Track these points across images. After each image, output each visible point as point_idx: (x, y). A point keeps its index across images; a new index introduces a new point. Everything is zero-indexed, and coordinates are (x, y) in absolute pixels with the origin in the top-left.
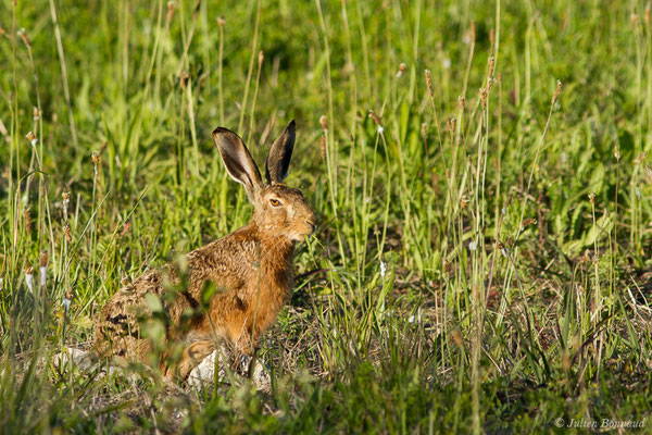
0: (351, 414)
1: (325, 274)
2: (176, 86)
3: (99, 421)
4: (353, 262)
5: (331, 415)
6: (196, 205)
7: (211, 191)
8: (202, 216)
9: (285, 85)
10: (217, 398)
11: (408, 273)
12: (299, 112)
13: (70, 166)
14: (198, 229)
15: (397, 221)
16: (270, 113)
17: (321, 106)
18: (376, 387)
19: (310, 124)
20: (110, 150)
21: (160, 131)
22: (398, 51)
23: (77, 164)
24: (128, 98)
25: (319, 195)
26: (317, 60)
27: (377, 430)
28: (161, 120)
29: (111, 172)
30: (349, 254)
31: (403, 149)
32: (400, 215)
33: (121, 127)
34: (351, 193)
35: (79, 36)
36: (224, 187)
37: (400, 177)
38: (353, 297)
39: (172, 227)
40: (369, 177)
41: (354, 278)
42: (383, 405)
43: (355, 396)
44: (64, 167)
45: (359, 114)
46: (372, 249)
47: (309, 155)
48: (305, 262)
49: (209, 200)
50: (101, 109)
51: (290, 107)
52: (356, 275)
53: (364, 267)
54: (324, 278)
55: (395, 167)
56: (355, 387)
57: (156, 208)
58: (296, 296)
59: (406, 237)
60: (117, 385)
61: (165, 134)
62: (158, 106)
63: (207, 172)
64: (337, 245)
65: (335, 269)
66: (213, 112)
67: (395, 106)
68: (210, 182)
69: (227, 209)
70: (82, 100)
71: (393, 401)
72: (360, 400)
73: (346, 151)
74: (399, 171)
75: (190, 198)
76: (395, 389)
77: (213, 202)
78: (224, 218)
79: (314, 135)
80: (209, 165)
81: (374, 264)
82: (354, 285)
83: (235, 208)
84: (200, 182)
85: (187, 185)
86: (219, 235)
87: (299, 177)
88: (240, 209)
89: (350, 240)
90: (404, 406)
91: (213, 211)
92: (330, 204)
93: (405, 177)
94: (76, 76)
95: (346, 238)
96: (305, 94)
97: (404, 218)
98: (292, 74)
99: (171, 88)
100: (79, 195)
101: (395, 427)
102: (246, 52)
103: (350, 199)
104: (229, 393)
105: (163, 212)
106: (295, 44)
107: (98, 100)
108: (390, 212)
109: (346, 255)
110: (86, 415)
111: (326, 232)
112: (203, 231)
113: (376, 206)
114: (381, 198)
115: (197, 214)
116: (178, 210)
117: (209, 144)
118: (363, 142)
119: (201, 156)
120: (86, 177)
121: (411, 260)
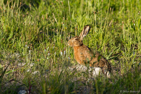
0: (127, 84)
1: (122, 54)
2: (92, 14)
3: (75, 83)
4: (127, 51)
5: (122, 83)
6: (96, 38)
7: (99, 35)
8: (97, 41)
9: (114, 14)
10: (99, 79)
11: (139, 54)
12: (117, 20)
13: (70, 29)
14: (96, 43)
15: (137, 43)
16: (111, 20)
17: (122, 18)
18: (132, 78)
19: (119, 22)
20: (78, 26)
21: (88, 23)
22: (138, 8)
23: (71, 29)
24: (82, 15)
25: (121, 37)
26: (121, 9)
27: (132, 87)
28: (89, 20)
29: (78, 30)
30: (127, 50)
31: (139, 28)
32: (138, 42)
33: (80, 21)
34: (128, 37)
35: (72, 2)
36: (102, 35)
37: (138, 34)
38: (127, 58)
39: (91, 43)
40: (132, 34)
41: (128, 55)
42: (134, 82)
43: (128, 80)
44: (69, 29)
45: (130, 21)
46: (131, 49)
47: (119, 29)
48: (118, 51)
49: (98, 37)
50: (76, 17)
51: (115, 18)
52: (128, 54)
53: (130, 52)
54: (121, 55)
55: (137, 32)
56: (128, 78)
57: (87, 39)
58: (116, 58)
59: (139, 47)
60: (79, 75)
61: (89, 23)
62: (88, 17)
63: (98, 32)
64: (124, 48)
65: (124, 53)
66: (99, 19)
67: (137, 19)
68: (99, 34)
69: (102, 40)
70: (73, 16)
71: (136, 81)
72: (129, 81)
73: (127, 28)
74: (138, 33)
75: (94, 37)
76: (136, 79)
77: (99, 38)
78: (101, 41)
79: (120, 24)
80: (98, 30)
81: (132, 52)
82: (128, 56)
83: (104, 39)
84: (96, 34)
85: (94, 34)
86: (100, 45)
87: (117, 33)
88: (105, 39)
89: (127, 47)
90: (138, 82)
91: (99, 40)
92: (123, 39)
93: (139, 34)
94: (71, 11)
95: (126, 46)
96: (118, 16)
97: (138, 43)
98: (116, 12)
99: (91, 14)
100: (72, 36)
101: (136, 87)
102: (106, 7)
103: (127, 38)
104: (102, 78)
105: (89, 40)
106: (117, 5)
107: (76, 15)
108: (136, 41)
109: (126, 50)
110: (72, 81)
111: (122, 45)
112: (97, 44)
113: (133, 40)
114: (134, 38)
115: (96, 40)
116: (92, 39)
117: (98, 26)
118: (130, 26)
119: (97, 28)
120: (73, 32)
121: (140, 51)
